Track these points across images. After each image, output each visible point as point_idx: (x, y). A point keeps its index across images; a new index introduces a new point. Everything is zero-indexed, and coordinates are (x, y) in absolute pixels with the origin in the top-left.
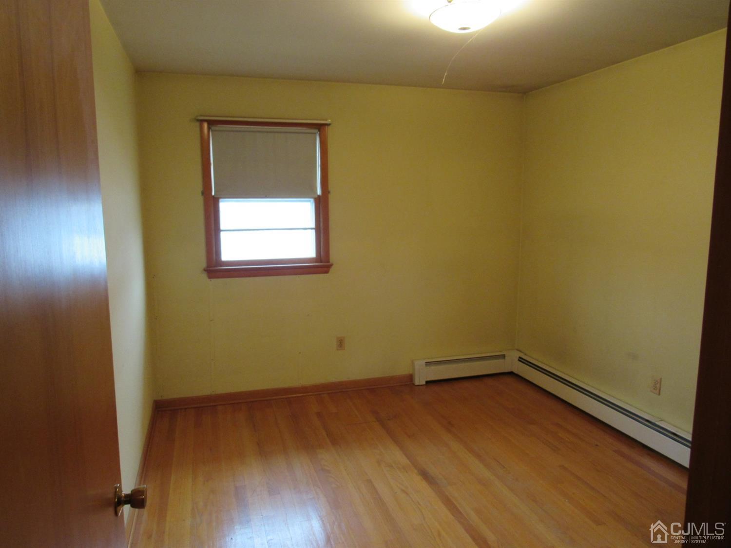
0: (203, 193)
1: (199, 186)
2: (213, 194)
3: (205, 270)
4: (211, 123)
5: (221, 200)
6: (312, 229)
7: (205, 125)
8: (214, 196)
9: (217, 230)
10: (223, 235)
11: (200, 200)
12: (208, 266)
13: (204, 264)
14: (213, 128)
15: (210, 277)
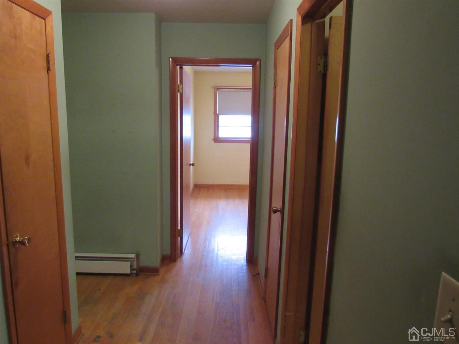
0: (214, 113)
1: (213, 110)
2: (217, 113)
3: (213, 139)
4: (218, 89)
5: (220, 115)
6: (249, 127)
7: (216, 89)
8: (217, 114)
9: (218, 126)
10: (220, 128)
11: (213, 115)
12: (214, 138)
13: (213, 138)
14: (219, 90)
15: (215, 142)
